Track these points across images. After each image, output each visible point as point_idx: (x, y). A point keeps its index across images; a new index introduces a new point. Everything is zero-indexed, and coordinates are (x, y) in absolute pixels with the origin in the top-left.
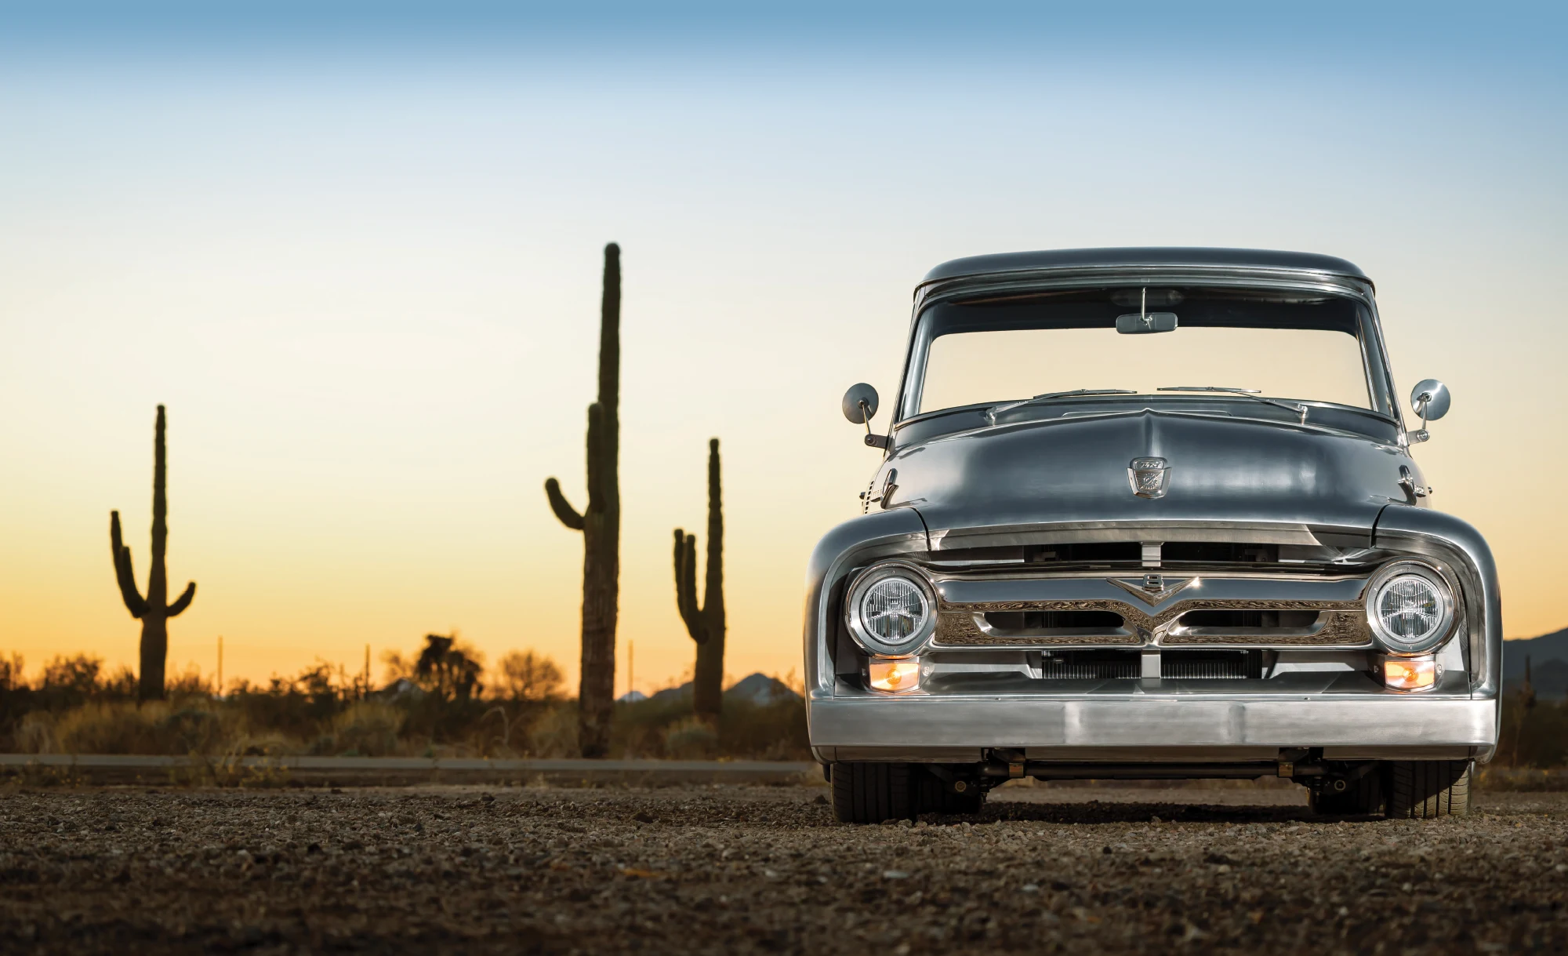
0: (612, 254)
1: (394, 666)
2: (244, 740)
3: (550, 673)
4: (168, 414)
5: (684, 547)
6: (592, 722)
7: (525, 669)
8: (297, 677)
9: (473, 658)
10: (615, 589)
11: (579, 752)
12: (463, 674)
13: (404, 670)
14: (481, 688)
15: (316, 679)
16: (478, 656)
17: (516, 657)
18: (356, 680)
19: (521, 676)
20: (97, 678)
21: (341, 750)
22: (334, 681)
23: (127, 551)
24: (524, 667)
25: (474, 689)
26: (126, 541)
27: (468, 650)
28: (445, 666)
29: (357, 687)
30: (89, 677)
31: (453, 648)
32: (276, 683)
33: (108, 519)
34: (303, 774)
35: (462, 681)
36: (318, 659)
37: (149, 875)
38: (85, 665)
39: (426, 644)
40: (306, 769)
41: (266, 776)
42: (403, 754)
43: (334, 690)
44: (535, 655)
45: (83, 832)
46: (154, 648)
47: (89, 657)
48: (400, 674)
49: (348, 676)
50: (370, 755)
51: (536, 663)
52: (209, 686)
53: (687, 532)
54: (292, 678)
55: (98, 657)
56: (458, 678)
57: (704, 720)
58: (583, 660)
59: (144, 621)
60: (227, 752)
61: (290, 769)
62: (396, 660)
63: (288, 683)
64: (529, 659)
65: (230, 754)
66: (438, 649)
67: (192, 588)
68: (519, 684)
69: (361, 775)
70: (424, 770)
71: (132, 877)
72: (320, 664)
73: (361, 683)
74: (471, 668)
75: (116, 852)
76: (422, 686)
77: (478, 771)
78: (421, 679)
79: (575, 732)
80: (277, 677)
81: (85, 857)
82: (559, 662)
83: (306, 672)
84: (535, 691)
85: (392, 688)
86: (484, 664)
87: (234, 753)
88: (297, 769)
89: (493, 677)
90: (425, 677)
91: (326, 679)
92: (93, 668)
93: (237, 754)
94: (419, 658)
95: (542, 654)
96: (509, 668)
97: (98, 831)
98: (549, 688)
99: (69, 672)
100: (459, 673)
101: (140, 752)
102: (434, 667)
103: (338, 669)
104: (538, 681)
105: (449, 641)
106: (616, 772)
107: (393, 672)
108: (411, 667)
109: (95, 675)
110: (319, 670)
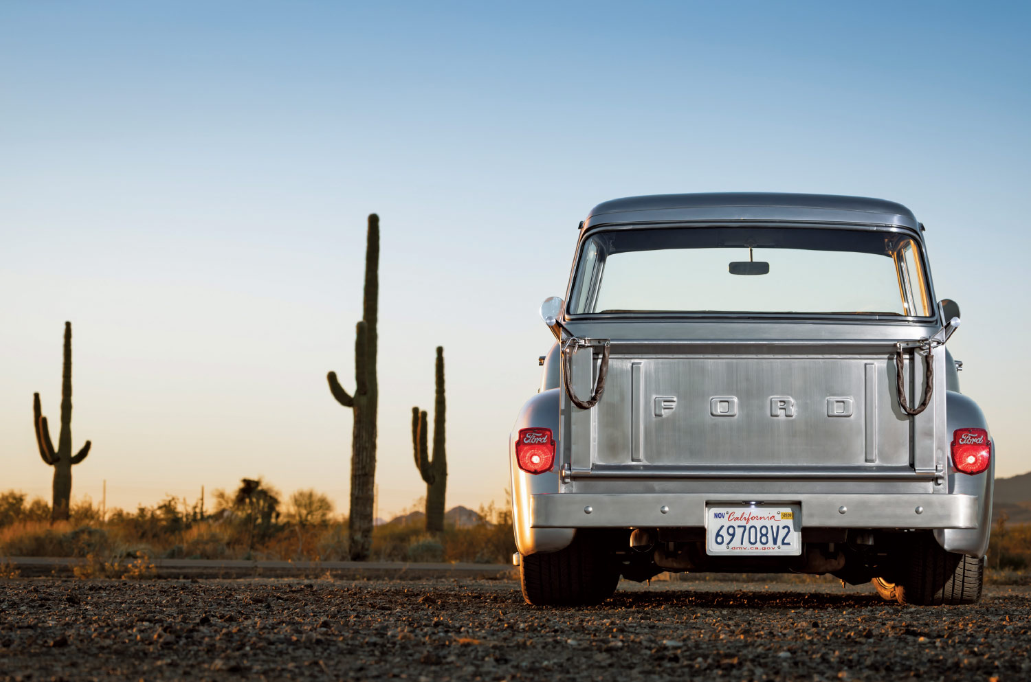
0: (374, 221)
1: (221, 500)
2: (123, 548)
3: (325, 505)
4: (73, 328)
5: (419, 418)
6: (358, 537)
7: (308, 502)
8: (156, 507)
9: (273, 494)
10: (374, 447)
11: (349, 557)
12: (267, 505)
13: (227, 502)
14: (278, 515)
15: (168, 508)
16: (277, 493)
17: (301, 494)
18: (195, 507)
19: (305, 506)
20: (22, 507)
21: (189, 554)
22: (180, 508)
23: (45, 420)
24: (307, 501)
25: (274, 515)
26: (44, 413)
27: (270, 489)
28: (254, 500)
29: (195, 513)
30: (17, 506)
31: (260, 488)
32: (142, 510)
33: (32, 399)
34: (165, 571)
35: (266, 510)
36: (168, 496)
37: (82, 641)
38: (14, 498)
39: (242, 485)
40: (167, 568)
41: (140, 571)
42: (230, 558)
43: (180, 515)
44: (314, 493)
45: (24, 608)
46: (62, 486)
47: (17, 493)
48: (224, 506)
49: (189, 506)
50: (208, 558)
51: (315, 499)
52: (98, 512)
53: (421, 409)
54: (152, 507)
55: (23, 493)
56: (263, 508)
57: (433, 535)
58: (352, 495)
59: (56, 467)
60: (113, 555)
61: (157, 567)
62: (222, 495)
63: (149, 510)
64: (311, 495)
65: (115, 557)
66: (250, 488)
67: (88, 445)
68: (304, 512)
69: (205, 571)
70: (247, 568)
71: (69, 643)
72: (170, 498)
73: (198, 510)
74: (272, 502)
75: (51, 623)
76: (240, 513)
77: (284, 569)
78: (238, 509)
79: (346, 544)
80: (143, 506)
81: (29, 627)
82: (330, 497)
83: (162, 503)
84: (315, 517)
85: (219, 515)
86: (280, 499)
87: (118, 556)
88: (161, 567)
89: (286, 507)
90: (241, 507)
91: (175, 508)
92: (20, 500)
93: (120, 557)
94: (237, 494)
95: (319, 492)
96: (297, 502)
97: (33, 607)
98: (324, 515)
99: (4, 503)
100: (264, 505)
101: (53, 555)
102: (247, 500)
103: (181, 500)
104: (317, 510)
105: (257, 483)
106: (378, 570)
107: (220, 504)
108: (232, 501)
109: (21, 504)
110: (170, 502)
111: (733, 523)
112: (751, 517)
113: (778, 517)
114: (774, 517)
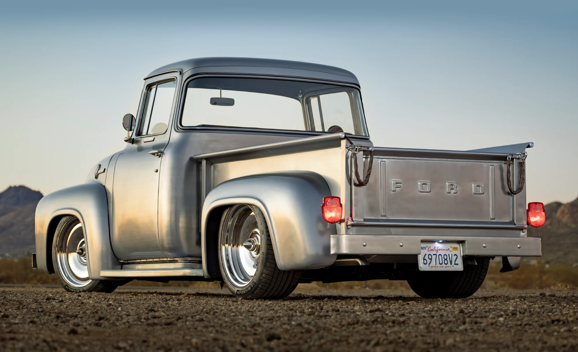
111: (430, 253)
112: (438, 249)
113: (451, 249)
114: (449, 249)
